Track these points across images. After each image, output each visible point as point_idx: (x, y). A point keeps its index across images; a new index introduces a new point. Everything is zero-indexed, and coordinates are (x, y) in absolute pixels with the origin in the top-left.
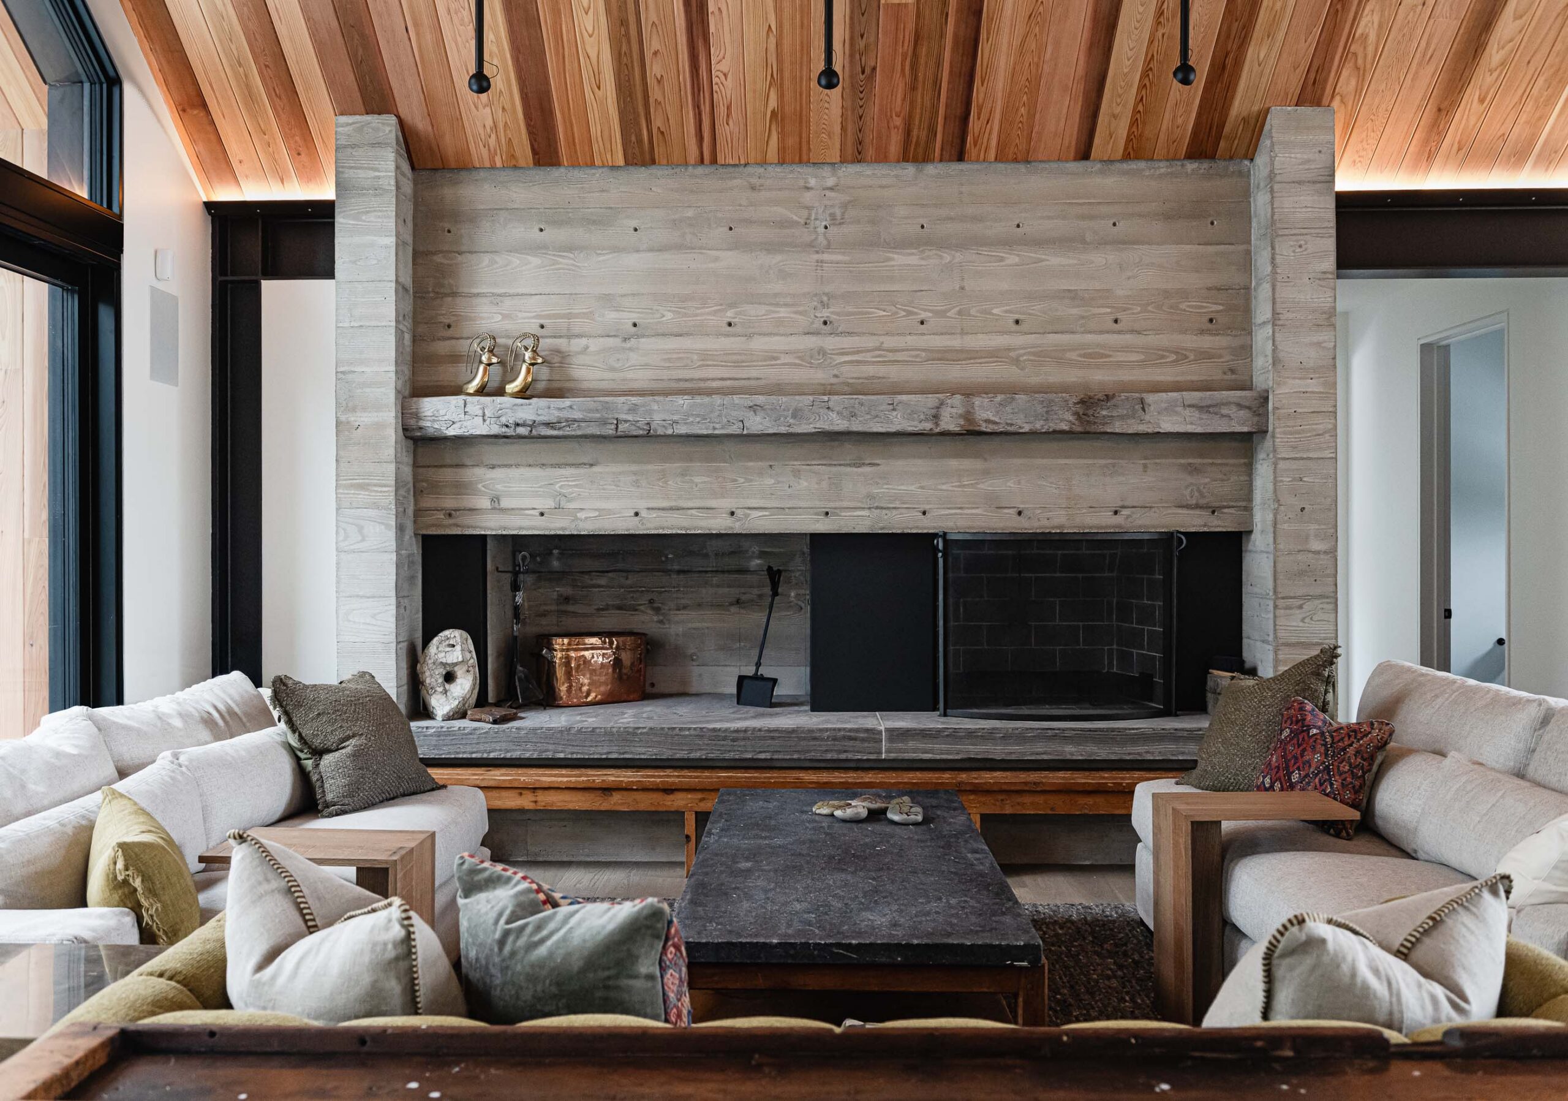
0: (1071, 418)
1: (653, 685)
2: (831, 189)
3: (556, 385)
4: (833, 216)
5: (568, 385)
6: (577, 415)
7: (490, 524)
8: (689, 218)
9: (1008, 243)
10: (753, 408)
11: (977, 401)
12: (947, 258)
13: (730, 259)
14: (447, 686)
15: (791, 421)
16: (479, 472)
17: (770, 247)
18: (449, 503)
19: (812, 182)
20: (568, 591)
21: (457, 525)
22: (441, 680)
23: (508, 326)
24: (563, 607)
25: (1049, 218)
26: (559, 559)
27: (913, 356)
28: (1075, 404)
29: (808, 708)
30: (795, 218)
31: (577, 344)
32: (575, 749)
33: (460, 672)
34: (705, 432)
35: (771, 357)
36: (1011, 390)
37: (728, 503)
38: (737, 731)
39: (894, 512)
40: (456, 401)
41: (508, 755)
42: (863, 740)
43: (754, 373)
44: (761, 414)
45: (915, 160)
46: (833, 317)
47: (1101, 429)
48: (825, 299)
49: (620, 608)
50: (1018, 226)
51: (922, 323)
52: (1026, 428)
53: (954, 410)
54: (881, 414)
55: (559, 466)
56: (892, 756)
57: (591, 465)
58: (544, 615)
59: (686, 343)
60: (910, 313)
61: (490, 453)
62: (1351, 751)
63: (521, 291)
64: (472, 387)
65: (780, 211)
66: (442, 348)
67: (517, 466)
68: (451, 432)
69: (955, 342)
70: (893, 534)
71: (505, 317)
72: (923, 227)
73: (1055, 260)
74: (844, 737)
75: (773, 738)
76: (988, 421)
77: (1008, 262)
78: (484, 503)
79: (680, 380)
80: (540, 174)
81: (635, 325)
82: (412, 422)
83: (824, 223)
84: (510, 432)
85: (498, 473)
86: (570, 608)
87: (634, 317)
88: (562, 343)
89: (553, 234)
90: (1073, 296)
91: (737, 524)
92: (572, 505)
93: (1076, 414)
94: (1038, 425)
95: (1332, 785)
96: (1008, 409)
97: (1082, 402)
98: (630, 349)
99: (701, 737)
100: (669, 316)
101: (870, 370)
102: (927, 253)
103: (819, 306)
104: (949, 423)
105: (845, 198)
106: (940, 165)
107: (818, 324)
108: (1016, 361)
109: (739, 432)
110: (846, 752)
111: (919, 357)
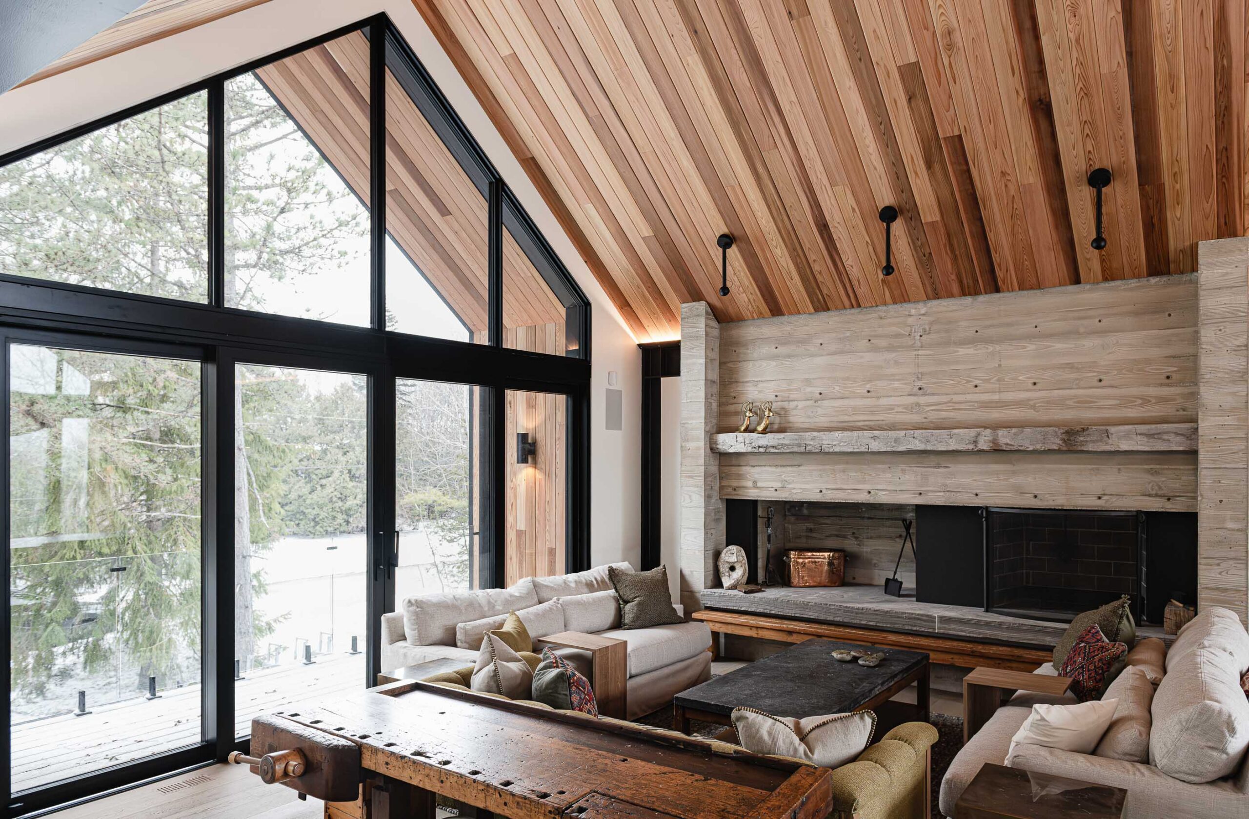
0: (1060, 442)
1: (854, 578)
2: (924, 315)
3: (783, 425)
4: (925, 330)
5: (787, 425)
6: (787, 442)
7: (751, 494)
8: (848, 337)
9: (1029, 337)
10: (874, 438)
11: (1001, 433)
12: (991, 349)
13: (868, 357)
14: (731, 573)
15: (894, 445)
16: (748, 469)
17: (889, 349)
18: (735, 483)
19: (913, 312)
20: (811, 526)
21: (737, 495)
22: (727, 570)
23: (761, 397)
24: (810, 534)
25: (1055, 320)
26: (807, 509)
27: (970, 406)
28: (1062, 434)
29: (915, 599)
30: (904, 333)
31: (793, 404)
32: (780, 610)
33: (737, 566)
34: (849, 451)
35: (890, 409)
36: (1021, 425)
37: (868, 487)
38: (858, 609)
39: (959, 494)
40: (732, 435)
41: (750, 610)
42: (925, 621)
43: (881, 417)
44: (878, 440)
45: (970, 294)
46: (924, 386)
47: (1080, 448)
48: (920, 376)
49: (837, 536)
50: (1036, 327)
51: (976, 386)
52: (1031, 448)
53: (986, 438)
54: (943, 440)
55: (784, 466)
56: (942, 631)
57: (799, 466)
58: (800, 537)
59: (846, 402)
60: (968, 382)
61: (752, 460)
62: (1097, 658)
63: (768, 378)
64: (743, 428)
65: (894, 329)
66: (732, 408)
67: (765, 466)
68: (731, 450)
69: (996, 397)
70: (958, 506)
71: (760, 392)
72: (977, 332)
73: (1059, 346)
74: (915, 618)
75: (877, 615)
76: (1007, 444)
77: (1028, 349)
78: (750, 484)
79: (842, 422)
80: (776, 319)
81: (821, 394)
82: (714, 446)
83: (919, 334)
84: (756, 450)
85: (757, 469)
86: (814, 535)
87: (819, 390)
88: (785, 404)
89: (782, 350)
90: (1071, 366)
91: (872, 498)
92: (790, 486)
93: (1063, 440)
94: (1038, 447)
95: (1083, 676)
96: (1020, 437)
97: (1067, 432)
98: (818, 407)
99: (839, 610)
100: (837, 388)
101: (944, 414)
102: (979, 347)
103: (916, 380)
104: (983, 445)
105: (931, 319)
106: (987, 296)
107: (916, 389)
108: (1033, 407)
109: (867, 450)
110: (915, 626)
111: (974, 406)
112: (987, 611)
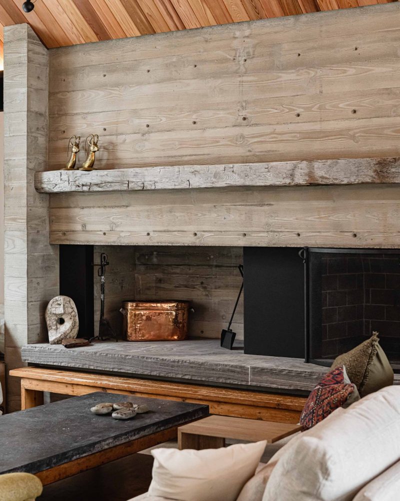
0: (373, 174)
2: (248, 37)
3: (111, 162)
4: (248, 53)
5: (116, 162)
6: (110, 179)
7: (81, 239)
8: (174, 62)
9: (349, 61)
10: (194, 173)
11: (317, 165)
12: (313, 74)
13: (194, 85)
14: (58, 326)
15: (214, 180)
16: (77, 210)
17: (215, 75)
18: (64, 227)
19: (238, 34)
20: (159, 275)
21: (67, 240)
22: (55, 323)
23: (90, 130)
24: (159, 285)
25: (375, 42)
26: (156, 257)
27: (292, 137)
28: (375, 164)
29: (243, 351)
30: (228, 57)
31: (121, 138)
32: (99, 365)
33: (66, 318)
34: (170, 187)
35: (215, 141)
36: (335, 156)
37: (193, 228)
38: (174, 362)
39: (281, 234)
40: (57, 173)
41: (69, 365)
42: (238, 373)
43: (206, 151)
44: (198, 176)
45: (291, 14)
46: (248, 115)
48: (244, 104)
49: (186, 286)
50: (356, 49)
51: (298, 115)
52: (345, 182)
53: (302, 171)
54: (262, 174)
55: (112, 207)
56: (254, 384)
57: (127, 206)
58: (148, 289)
59: (173, 135)
60: (291, 110)
61: (82, 201)
63: (95, 110)
64: (70, 165)
65: (221, 53)
66: (61, 144)
67: (93, 207)
68: (56, 190)
69: (317, 127)
70: (280, 247)
71: (89, 125)
72: (299, 55)
73: (378, 69)
74: (228, 370)
75: (192, 367)
76: (322, 177)
77: (348, 73)
78: (79, 227)
79: (169, 157)
80: (104, 45)
81: (148, 126)
82: (39, 185)
83: (244, 58)
84: (80, 189)
85: (86, 211)
86: (162, 285)
87: (147, 122)
88: (113, 138)
89: (112, 78)
90: (388, 92)
91: (198, 241)
92: (118, 229)
93: (375, 171)
94: (353, 180)
96: (335, 169)
97: (379, 163)
98: (145, 140)
100: (164, 119)
101: (268, 147)
102: (301, 71)
103: (241, 109)
104: (300, 179)
105: (256, 41)
106: (309, 15)
107: (240, 119)
108: (353, 137)
109: (188, 187)
110: (229, 379)
111: (295, 137)
112: (307, 361)
